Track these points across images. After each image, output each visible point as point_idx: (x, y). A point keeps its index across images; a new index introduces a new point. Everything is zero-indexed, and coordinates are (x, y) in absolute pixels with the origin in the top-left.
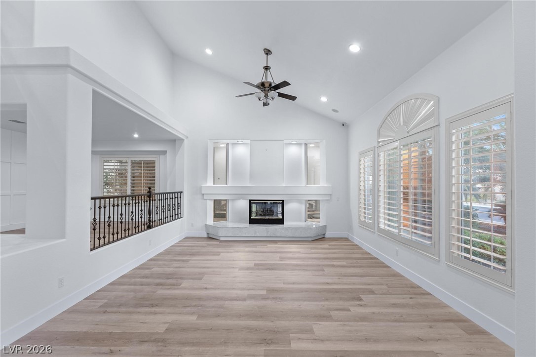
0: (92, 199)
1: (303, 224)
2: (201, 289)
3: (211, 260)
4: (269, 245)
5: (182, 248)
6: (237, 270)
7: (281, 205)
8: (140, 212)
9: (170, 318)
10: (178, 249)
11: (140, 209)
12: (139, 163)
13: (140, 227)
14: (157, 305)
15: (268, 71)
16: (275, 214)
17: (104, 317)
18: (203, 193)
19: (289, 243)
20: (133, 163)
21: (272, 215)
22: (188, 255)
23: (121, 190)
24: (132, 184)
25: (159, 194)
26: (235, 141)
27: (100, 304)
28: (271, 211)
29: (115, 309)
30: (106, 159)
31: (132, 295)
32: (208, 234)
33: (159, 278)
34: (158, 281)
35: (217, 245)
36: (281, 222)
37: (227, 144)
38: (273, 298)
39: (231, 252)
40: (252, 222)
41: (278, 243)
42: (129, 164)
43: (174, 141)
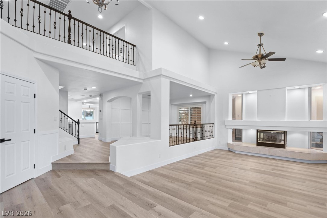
0: (170, 125)
1: (306, 150)
2: (213, 172)
3: (224, 161)
4: (269, 161)
5: (212, 153)
6: (237, 169)
7: (283, 134)
8: (190, 132)
9: (195, 179)
10: (210, 154)
11: (190, 131)
12: (194, 108)
13: (190, 140)
14: (191, 173)
15: (261, 47)
16: (278, 141)
17: (172, 172)
18: (226, 124)
19: (290, 162)
20: (191, 109)
21: (275, 141)
22: (214, 157)
23: (186, 122)
24: (191, 119)
25: (203, 124)
26: (247, 92)
27: (171, 167)
28: (274, 138)
29: (176, 170)
30: (180, 107)
31: (183, 167)
32: (229, 148)
33: (196, 164)
34: (195, 165)
35: (232, 155)
36: (283, 146)
37: (242, 94)
38: (251, 186)
39: (239, 160)
40: (259, 144)
41: (277, 161)
42: (189, 109)
43: (210, 96)
